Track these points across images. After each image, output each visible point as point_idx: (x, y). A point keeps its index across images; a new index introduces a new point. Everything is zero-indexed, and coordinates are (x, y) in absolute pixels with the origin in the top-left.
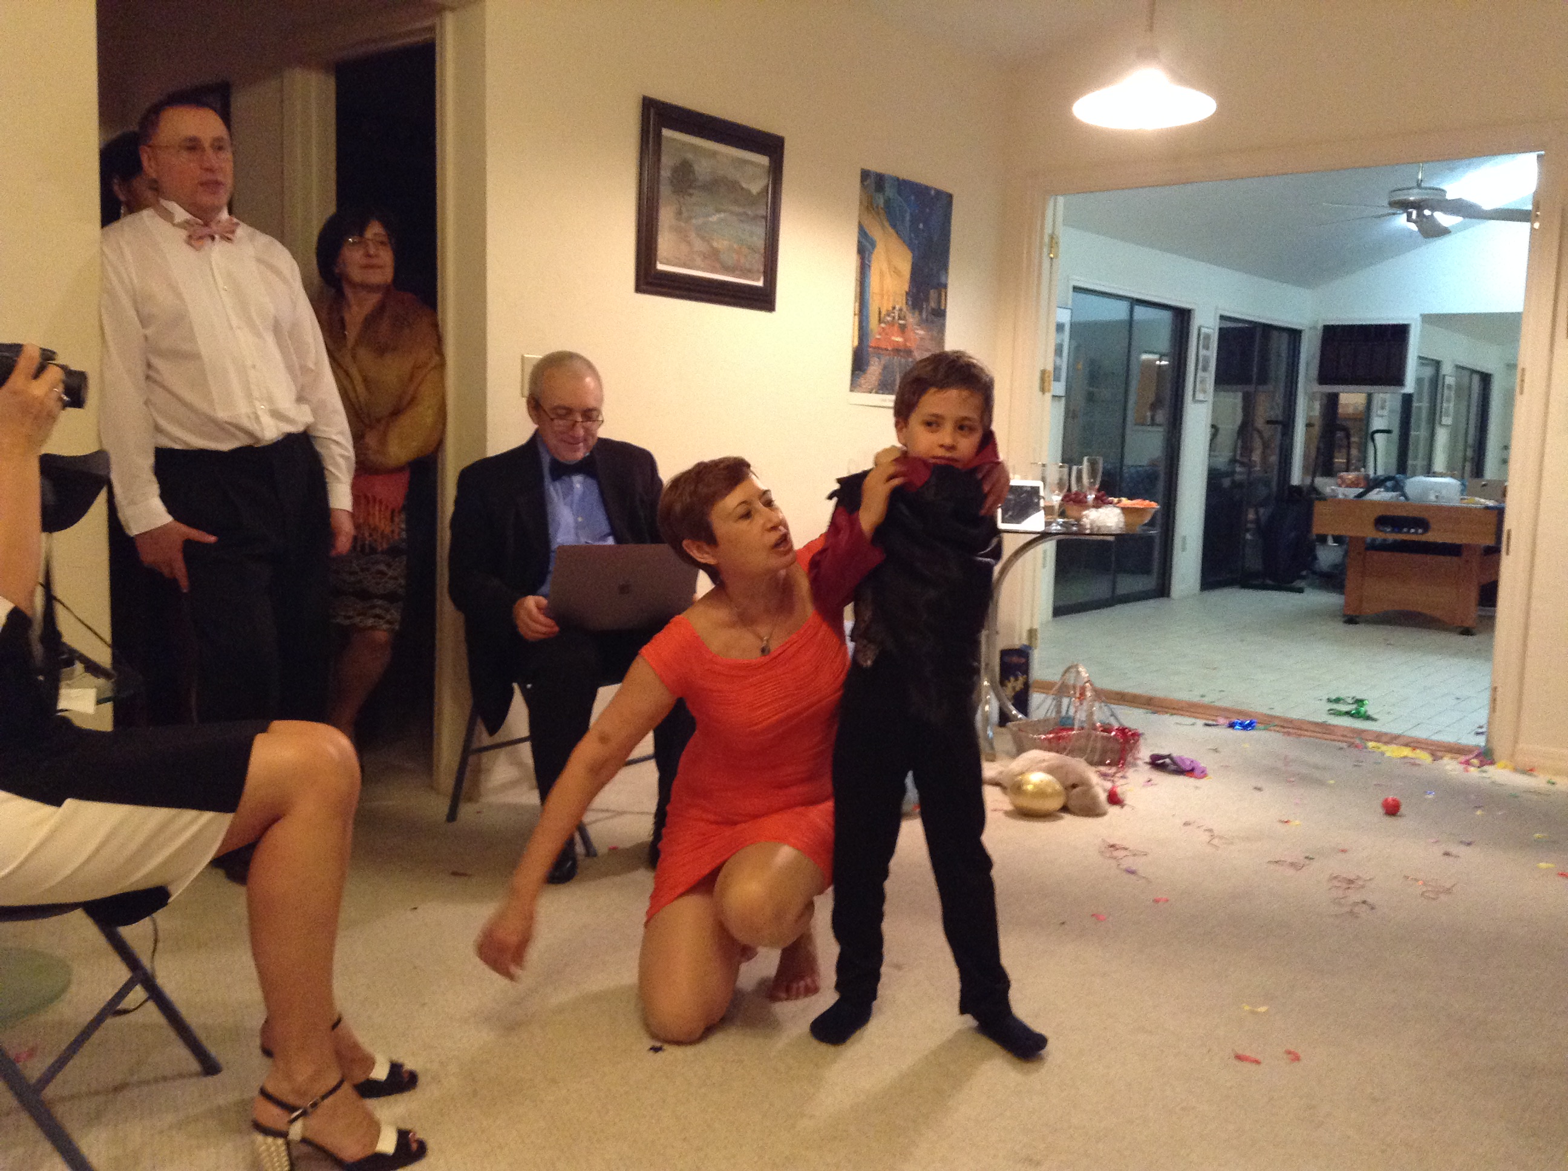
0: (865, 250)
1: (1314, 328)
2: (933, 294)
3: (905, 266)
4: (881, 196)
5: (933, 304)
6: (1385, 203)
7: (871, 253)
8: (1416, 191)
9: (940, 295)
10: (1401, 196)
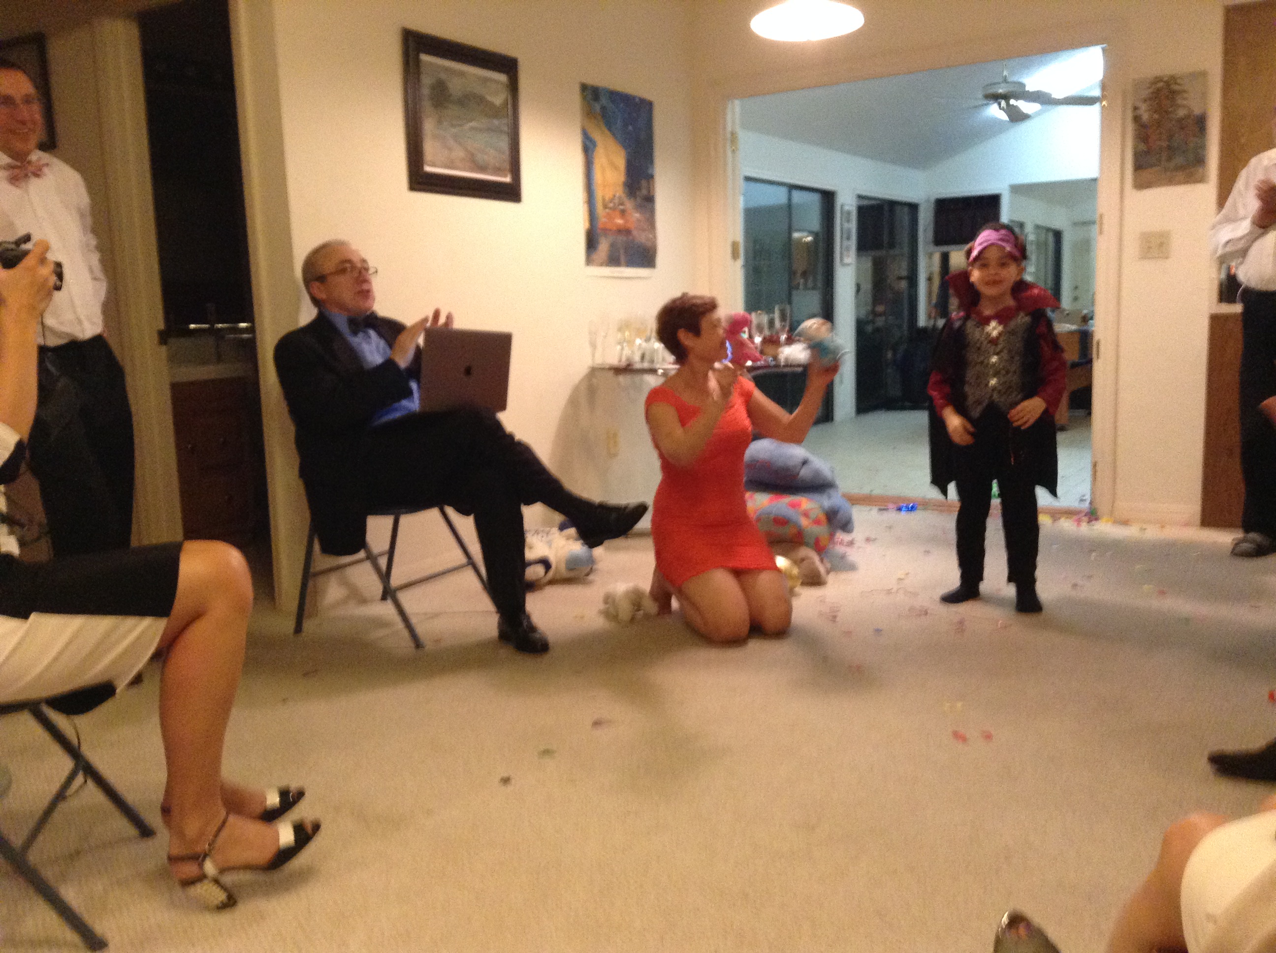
0: (588, 149)
1: (928, 201)
2: (644, 183)
3: (621, 161)
4: (596, 105)
5: (644, 192)
6: (980, 96)
7: (593, 151)
8: (1003, 85)
9: (649, 184)
10: (992, 91)
